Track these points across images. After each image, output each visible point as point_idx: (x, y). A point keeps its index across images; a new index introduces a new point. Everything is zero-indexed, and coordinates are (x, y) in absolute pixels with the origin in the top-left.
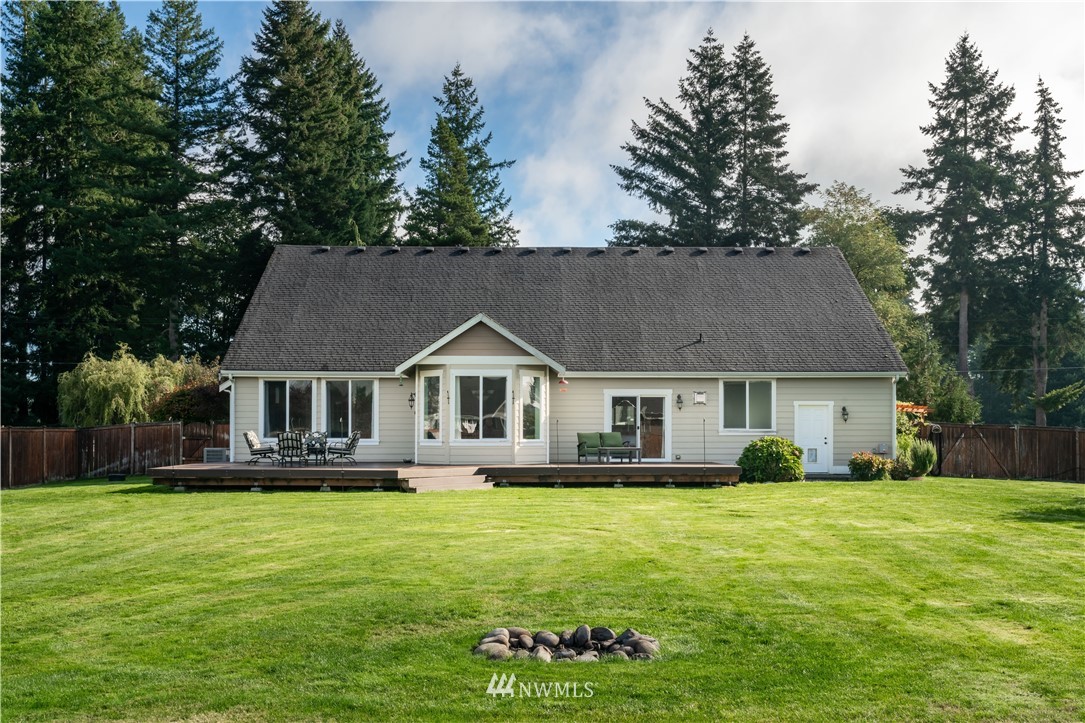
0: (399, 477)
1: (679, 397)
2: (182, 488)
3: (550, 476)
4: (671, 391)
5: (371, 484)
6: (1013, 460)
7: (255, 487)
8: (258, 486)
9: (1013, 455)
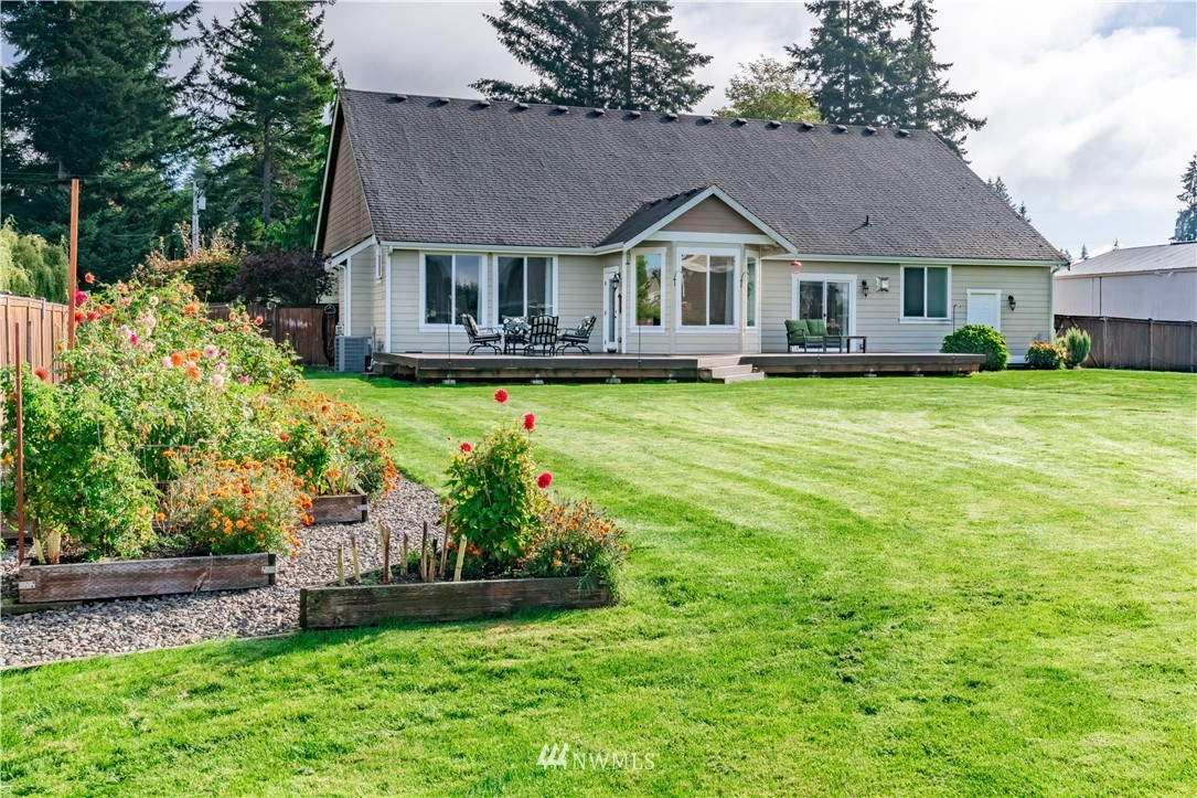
0: (699, 367)
1: (864, 283)
2: (454, 382)
3: (806, 366)
4: (856, 276)
5: (663, 375)
6: (1102, 351)
7: (535, 379)
8: (539, 379)
9: (1102, 345)
